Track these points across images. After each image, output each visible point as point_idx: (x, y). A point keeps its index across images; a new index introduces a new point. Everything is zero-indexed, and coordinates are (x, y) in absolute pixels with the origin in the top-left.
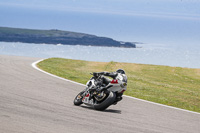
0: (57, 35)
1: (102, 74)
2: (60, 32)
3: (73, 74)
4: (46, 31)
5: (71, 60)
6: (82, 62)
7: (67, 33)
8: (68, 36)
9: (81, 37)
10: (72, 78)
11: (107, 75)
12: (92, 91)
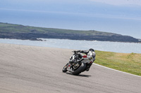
0: (94, 34)
1: (79, 51)
2: (96, 32)
3: (105, 62)
4: (86, 31)
5: (104, 52)
6: (111, 53)
7: (101, 33)
8: (102, 35)
10: (104, 64)
11: (82, 52)
12: (71, 63)
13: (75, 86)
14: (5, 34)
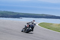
13: (36, 38)
14: (6, 16)
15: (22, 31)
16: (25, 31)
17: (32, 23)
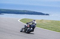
8: (29, 12)
9: (33, 12)
15: (21, 31)
16: (25, 32)
17: (33, 23)
